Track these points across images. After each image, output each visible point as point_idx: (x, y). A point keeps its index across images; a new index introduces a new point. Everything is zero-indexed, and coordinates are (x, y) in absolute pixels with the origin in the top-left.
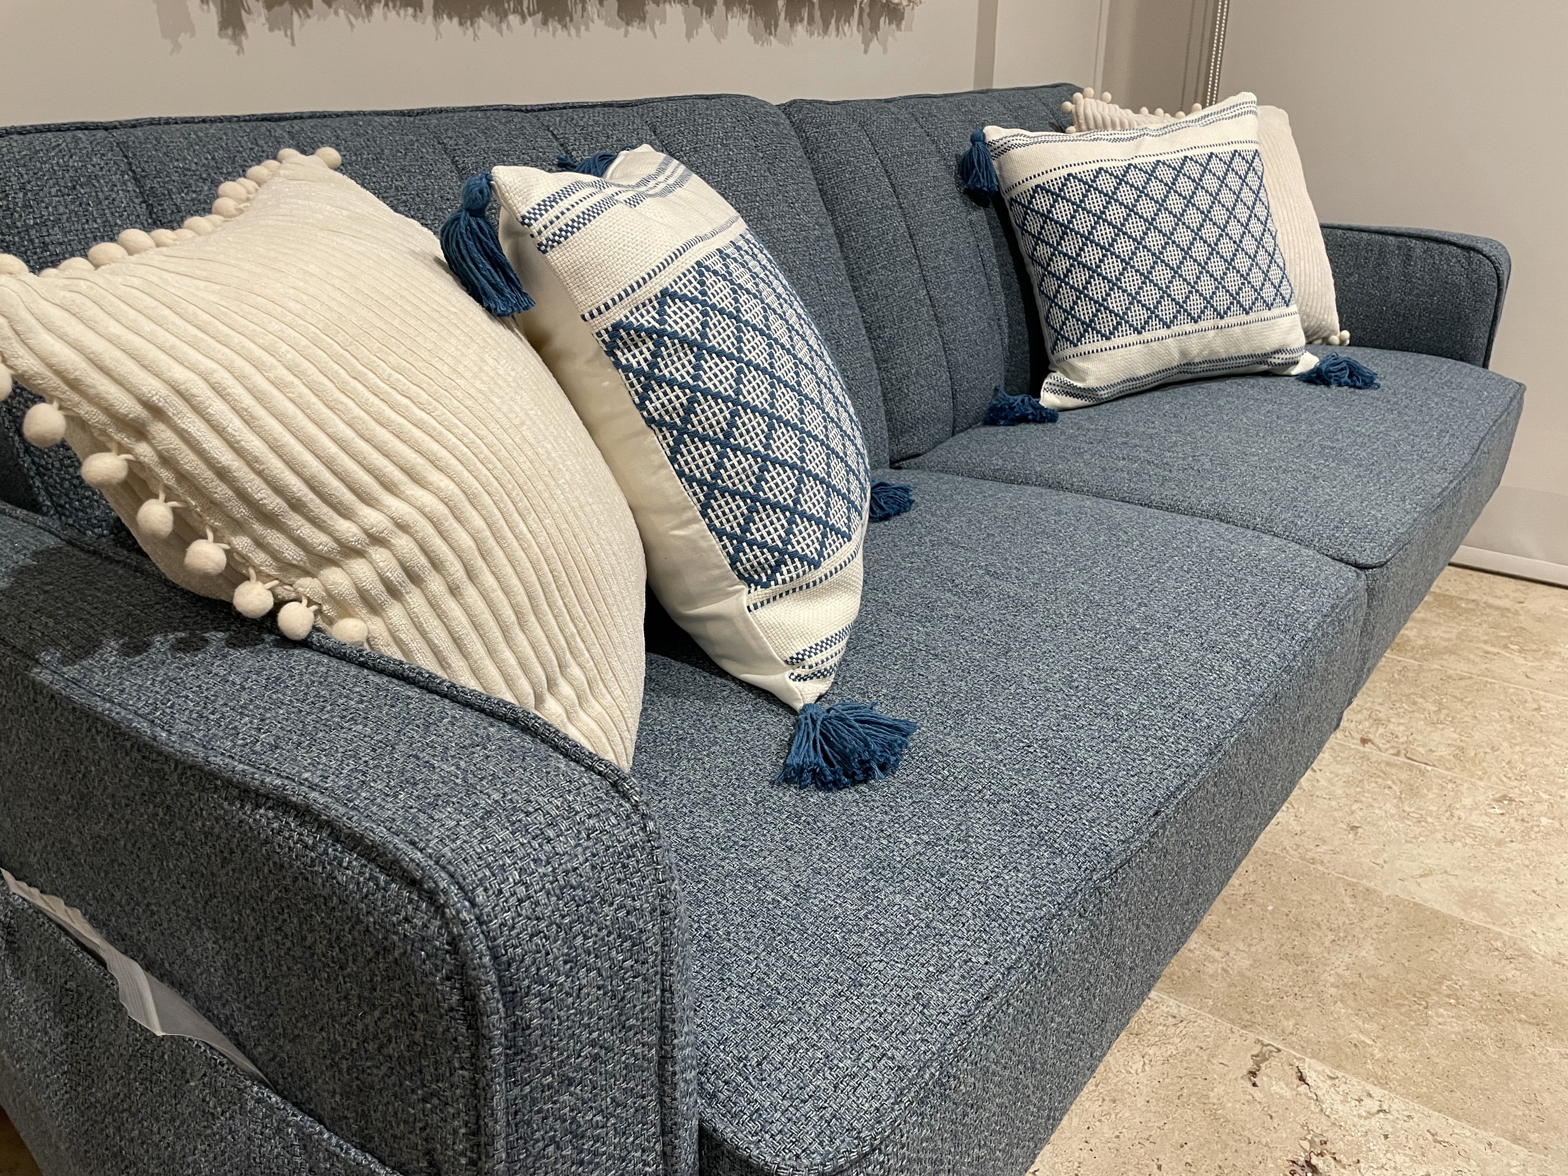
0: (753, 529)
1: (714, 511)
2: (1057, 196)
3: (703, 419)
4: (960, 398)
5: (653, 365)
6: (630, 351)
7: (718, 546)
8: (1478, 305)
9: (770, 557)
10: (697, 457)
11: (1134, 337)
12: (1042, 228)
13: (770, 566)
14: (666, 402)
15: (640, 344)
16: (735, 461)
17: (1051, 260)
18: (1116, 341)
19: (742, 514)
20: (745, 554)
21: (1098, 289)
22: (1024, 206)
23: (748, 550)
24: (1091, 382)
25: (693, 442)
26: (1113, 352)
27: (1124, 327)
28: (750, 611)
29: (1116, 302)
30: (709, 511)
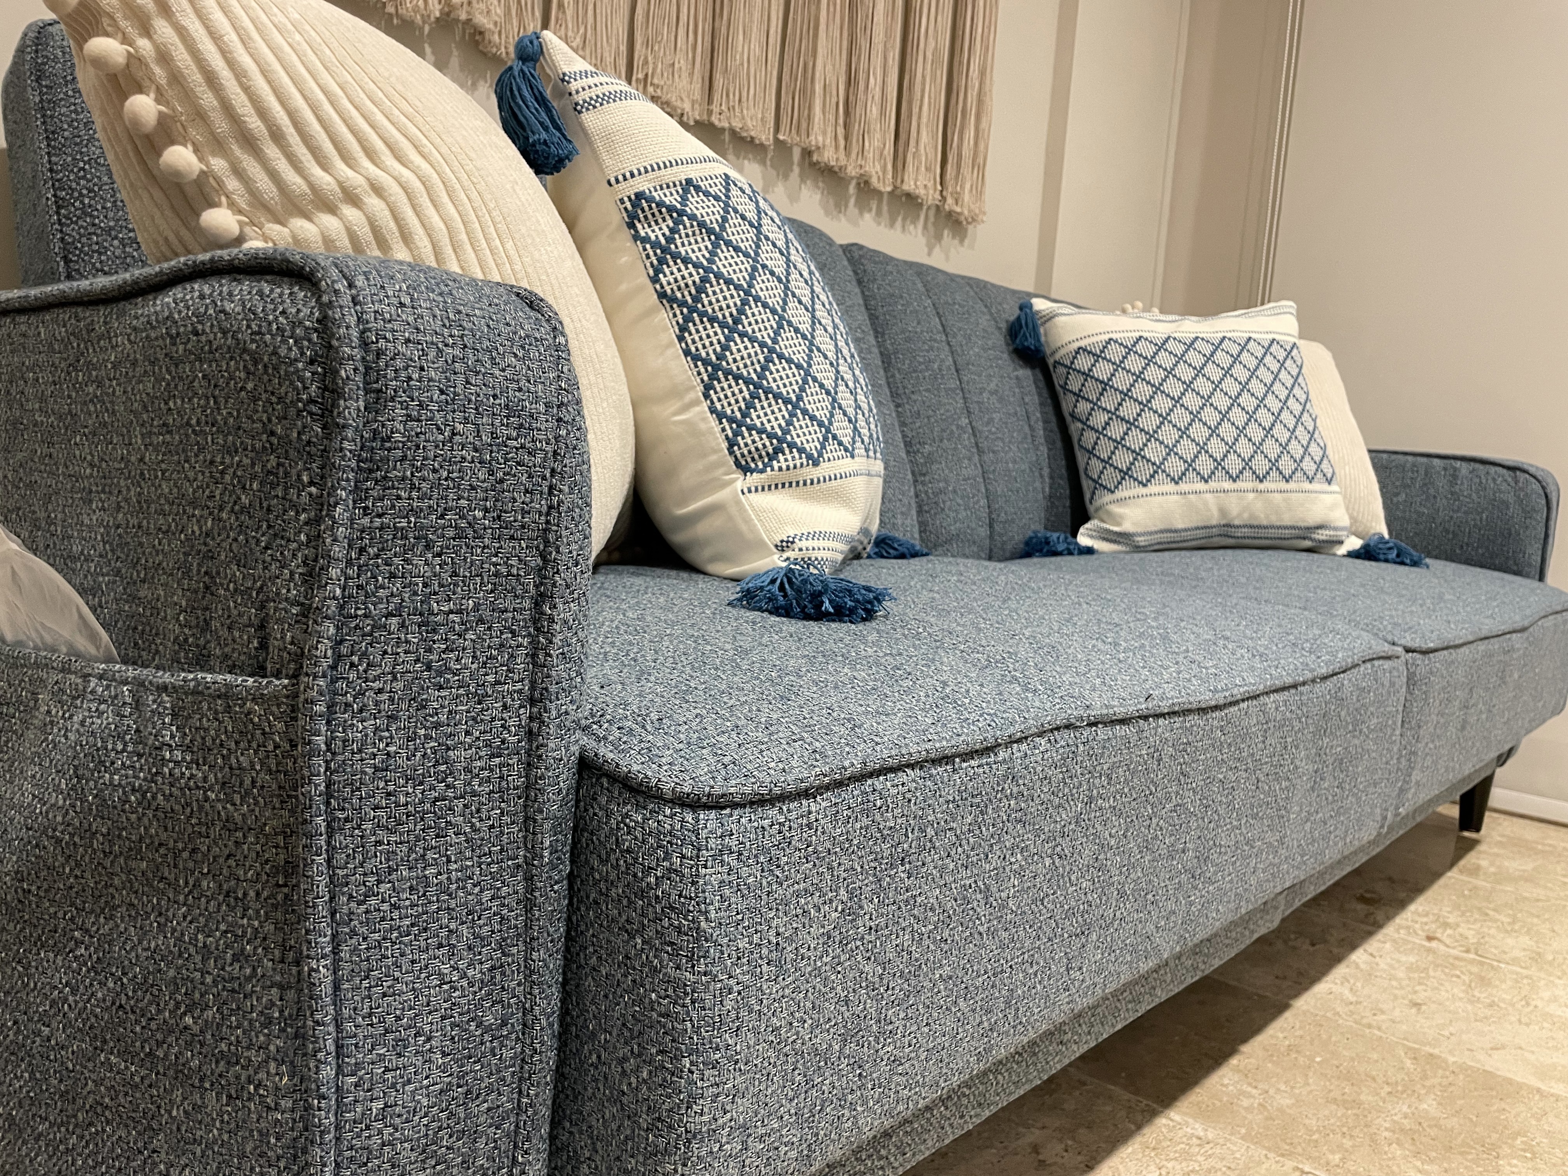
0: (754, 415)
1: (716, 393)
2: (1098, 357)
3: (714, 301)
4: (997, 528)
5: (670, 240)
6: (650, 226)
7: (717, 429)
8: (1528, 521)
9: (768, 444)
10: (704, 336)
11: (1171, 487)
12: (1083, 385)
13: (768, 454)
14: (679, 278)
15: (660, 221)
16: (741, 346)
17: (1090, 414)
18: (1152, 488)
19: (744, 399)
20: (743, 438)
21: (1135, 440)
22: (1066, 366)
23: (746, 434)
24: (1127, 527)
25: (702, 322)
26: (1149, 498)
27: (1161, 476)
28: (743, 493)
29: (1154, 452)
30: (712, 392)
